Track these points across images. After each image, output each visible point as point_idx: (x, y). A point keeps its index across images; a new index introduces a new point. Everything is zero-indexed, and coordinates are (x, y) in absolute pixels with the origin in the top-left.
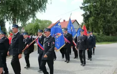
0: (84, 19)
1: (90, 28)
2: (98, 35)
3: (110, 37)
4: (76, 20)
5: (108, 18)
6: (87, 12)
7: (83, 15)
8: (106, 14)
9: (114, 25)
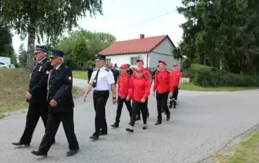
0: (184, 34)
1: (197, 54)
2: (214, 70)
3: (241, 77)
4: (167, 37)
5: (238, 35)
6: (192, 19)
7: (184, 26)
8: (234, 26)
9: (251, 50)
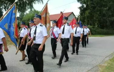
0: (80, 12)
1: (86, 20)
2: (93, 27)
3: (105, 30)
4: (73, 13)
5: (104, 12)
6: (84, 5)
7: (80, 8)
8: (102, 8)
9: (109, 19)
